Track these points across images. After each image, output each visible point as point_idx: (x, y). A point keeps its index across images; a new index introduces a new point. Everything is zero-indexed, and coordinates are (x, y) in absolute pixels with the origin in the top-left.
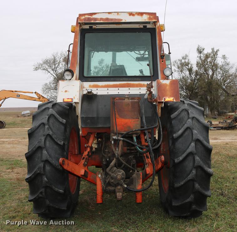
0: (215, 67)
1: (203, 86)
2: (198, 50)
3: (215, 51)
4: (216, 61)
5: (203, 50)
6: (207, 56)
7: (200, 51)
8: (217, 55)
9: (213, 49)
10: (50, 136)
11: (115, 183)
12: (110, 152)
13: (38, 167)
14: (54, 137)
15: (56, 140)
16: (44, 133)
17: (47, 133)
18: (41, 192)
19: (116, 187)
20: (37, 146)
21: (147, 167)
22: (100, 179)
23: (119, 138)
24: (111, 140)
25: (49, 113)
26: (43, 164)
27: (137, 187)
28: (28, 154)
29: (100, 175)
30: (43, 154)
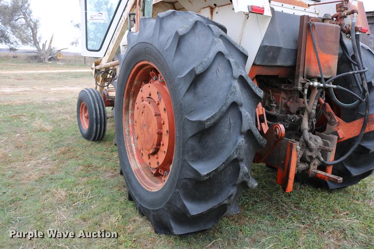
10: (242, 79)
11: (314, 157)
12: (277, 108)
13: (236, 147)
14: (249, 81)
15: (253, 88)
16: (232, 74)
17: (239, 74)
18: (231, 196)
19: (309, 163)
20: (230, 101)
21: (334, 128)
22: (297, 154)
23: (327, 85)
24: (300, 88)
25: (215, 33)
26: (243, 139)
27: (331, 158)
28: (213, 121)
29: (298, 147)
30: (243, 119)
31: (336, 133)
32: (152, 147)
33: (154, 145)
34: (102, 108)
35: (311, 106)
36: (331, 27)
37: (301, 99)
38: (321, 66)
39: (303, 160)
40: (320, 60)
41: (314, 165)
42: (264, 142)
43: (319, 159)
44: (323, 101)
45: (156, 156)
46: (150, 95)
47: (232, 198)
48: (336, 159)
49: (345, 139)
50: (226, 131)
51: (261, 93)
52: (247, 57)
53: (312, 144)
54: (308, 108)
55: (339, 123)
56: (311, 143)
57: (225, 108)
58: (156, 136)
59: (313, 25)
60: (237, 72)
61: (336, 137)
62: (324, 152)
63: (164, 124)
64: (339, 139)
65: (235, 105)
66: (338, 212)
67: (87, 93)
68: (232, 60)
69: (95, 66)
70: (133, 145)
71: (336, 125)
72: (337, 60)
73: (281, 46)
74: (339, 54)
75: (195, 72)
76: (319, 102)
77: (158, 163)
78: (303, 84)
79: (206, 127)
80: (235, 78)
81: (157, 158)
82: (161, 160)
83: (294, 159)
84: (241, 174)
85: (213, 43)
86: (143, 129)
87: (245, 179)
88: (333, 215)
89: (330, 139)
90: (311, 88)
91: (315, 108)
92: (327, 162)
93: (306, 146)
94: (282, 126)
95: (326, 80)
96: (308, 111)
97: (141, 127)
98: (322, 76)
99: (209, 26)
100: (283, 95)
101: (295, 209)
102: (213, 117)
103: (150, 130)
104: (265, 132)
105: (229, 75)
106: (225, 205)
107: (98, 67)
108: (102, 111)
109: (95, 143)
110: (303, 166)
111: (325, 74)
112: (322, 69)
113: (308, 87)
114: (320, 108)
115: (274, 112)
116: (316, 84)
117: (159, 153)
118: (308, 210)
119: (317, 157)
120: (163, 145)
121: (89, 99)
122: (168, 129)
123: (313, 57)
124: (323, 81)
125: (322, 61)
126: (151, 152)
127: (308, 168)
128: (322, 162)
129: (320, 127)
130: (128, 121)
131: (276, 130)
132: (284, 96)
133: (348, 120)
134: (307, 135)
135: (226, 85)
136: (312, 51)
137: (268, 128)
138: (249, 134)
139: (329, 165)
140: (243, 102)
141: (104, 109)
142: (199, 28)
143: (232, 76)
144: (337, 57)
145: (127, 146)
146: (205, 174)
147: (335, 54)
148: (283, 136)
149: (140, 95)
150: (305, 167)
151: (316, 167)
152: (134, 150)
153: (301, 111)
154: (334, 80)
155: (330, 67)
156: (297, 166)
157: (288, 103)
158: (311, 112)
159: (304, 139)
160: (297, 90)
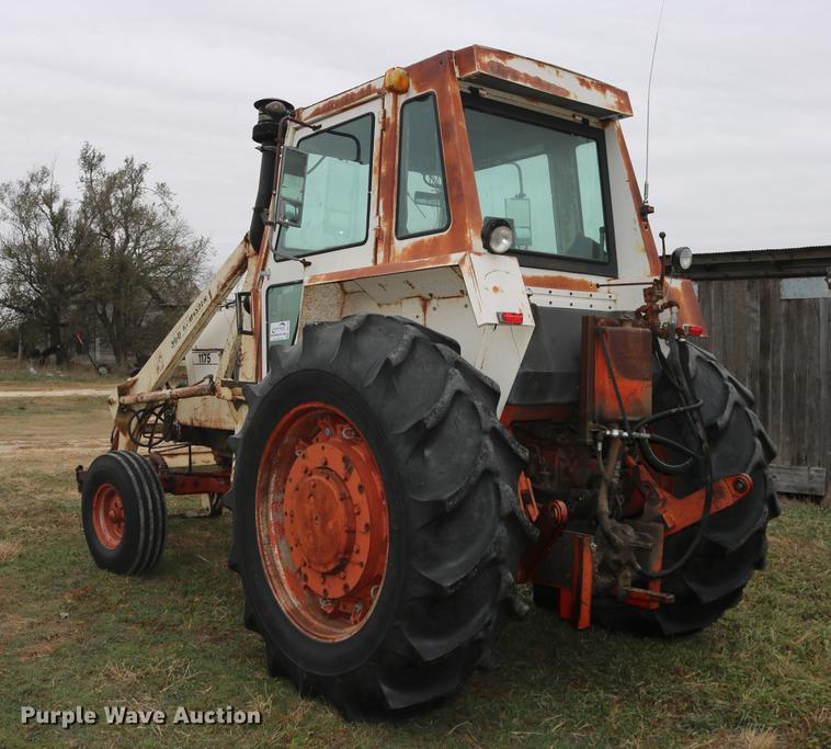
0: (133, 215)
1: (104, 275)
2: (84, 157)
3: (137, 167)
4: (136, 199)
5: (101, 160)
6: (113, 182)
7: (90, 162)
8: (142, 180)
9: (129, 162)
10: (495, 434)
11: (624, 562)
12: (551, 478)
13: (494, 540)
14: (508, 435)
15: (513, 446)
16: (481, 425)
17: (490, 425)
18: (489, 623)
19: (615, 574)
20: (480, 468)
21: (658, 509)
22: (592, 557)
23: (634, 433)
24: (589, 440)
25: (447, 358)
26: (504, 528)
27: (656, 566)
28: (457, 500)
29: (593, 544)
30: (503, 495)
31: (661, 520)
32: (336, 556)
33: (338, 553)
34: (157, 496)
35: (612, 471)
36: (637, 333)
37: (593, 460)
38: (623, 401)
39: (604, 568)
40: (620, 390)
41: (626, 577)
42: (536, 533)
43: (632, 566)
44: (633, 462)
45: (342, 574)
46: (326, 463)
47: (491, 628)
48: (664, 566)
49: (678, 528)
50: (477, 515)
51: (525, 454)
52: (499, 394)
53: (618, 539)
54: (607, 475)
55: (665, 501)
56: (617, 537)
57: (473, 479)
58: (344, 537)
59: (604, 331)
60: (487, 423)
61: (662, 527)
62: (642, 554)
63: (359, 513)
64: (666, 528)
65: (488, 474)
66: (682, 673)
67: (119, 462)
68: (479, 404)
69: (120, 395)
70: (279, 562)
71: (660, 505)
72: (650, 389)
73: (553, 369)
74: (654, 377)
75: (425, 425)
76: (625, 465)
77: (346, 587)
78: (595, 434)
79: (448, 510)
80: (485, 433)
81: (344, 578)
82: (352, 581)
83: (588, 568)
84: (503, 585)
85: (447, 376)
86: (312, 526)
87: (510, 595)
88: (672, 677)
89: (653, 531)
90: (608, 440)
91: (617, 474)
92: (650, 573)
93: (607, 542)
94: (562, 504)
95: (633, 423)
96: (605, 480)
97: (306, 524)
98: (624, 418)
99: (435, 347)
100: (561, 454)
101: (600, 673)
102: (457, 494)
103: (330, 526)
104: (534, 518)
105: (474, 427)
106: (480, 641)
107: (127, 399)
108: (159, 502)
109: (139, 579)
110: (605, 580)
111: (629, 415)
112: (624, 405)
113: (602, 438)
114: (627, 473)
115: (548, 486)
116: (616, 433)
117: (349, 568)
118: (625, 674)
119: (627, 564)
120: (358, 552)
121: (128, 476)
122: (368, 521)
123: (608, 386)
124: (628, 427)
125: (624, 392)
126: (331, 567)
127: (615, 584)
128: (640, 573)
129: (632, 509)
130: (267, 516)
131: (553, 510)
132: (563, 457)
133: (680, 494)
134: (608, 523)
135: (470, 442)
136: (606, 375)
137: (537, 513)
138: (512, 519)
139: (653, 579)
140: (499, 468)
141: (161, 497)
142: (420, 351)
143: (481, 428)
144: (650, 383)
145: (267, 566)
146: (449, 584)
147: (647, 379)
148: (565, 518)
149: (299, 463)
150: (609, 581)
151: (629, 582)
152: (282, 572)
153: (594, 481)
154: (650, 423)
155: (638, 402)
156: (594, 579)
157: (571, 470)
158: (612, 483)
159: (602, 530)
160: (585, 445)
